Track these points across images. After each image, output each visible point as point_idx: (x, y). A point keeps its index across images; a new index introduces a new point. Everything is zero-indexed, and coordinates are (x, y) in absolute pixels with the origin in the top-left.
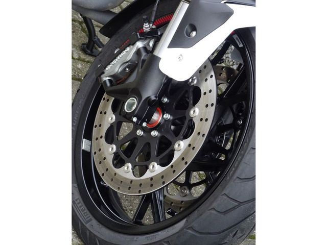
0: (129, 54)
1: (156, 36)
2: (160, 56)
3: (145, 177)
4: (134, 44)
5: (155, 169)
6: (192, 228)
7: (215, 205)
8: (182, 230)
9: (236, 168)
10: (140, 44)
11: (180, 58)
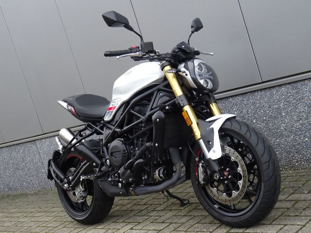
0: (201, 169)
1: (202, 156)
2: (209, 158)
3: (240, 188)
4: (199, 166)
5: (240, 183)
6: (266, 181)
7: (264, 169)
8: (264, 185)
9: (258, 155)
10: (200, 164)
11: (214, 151)
